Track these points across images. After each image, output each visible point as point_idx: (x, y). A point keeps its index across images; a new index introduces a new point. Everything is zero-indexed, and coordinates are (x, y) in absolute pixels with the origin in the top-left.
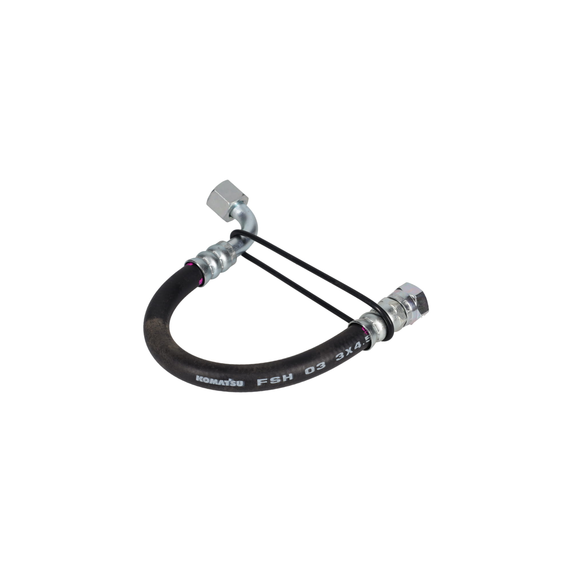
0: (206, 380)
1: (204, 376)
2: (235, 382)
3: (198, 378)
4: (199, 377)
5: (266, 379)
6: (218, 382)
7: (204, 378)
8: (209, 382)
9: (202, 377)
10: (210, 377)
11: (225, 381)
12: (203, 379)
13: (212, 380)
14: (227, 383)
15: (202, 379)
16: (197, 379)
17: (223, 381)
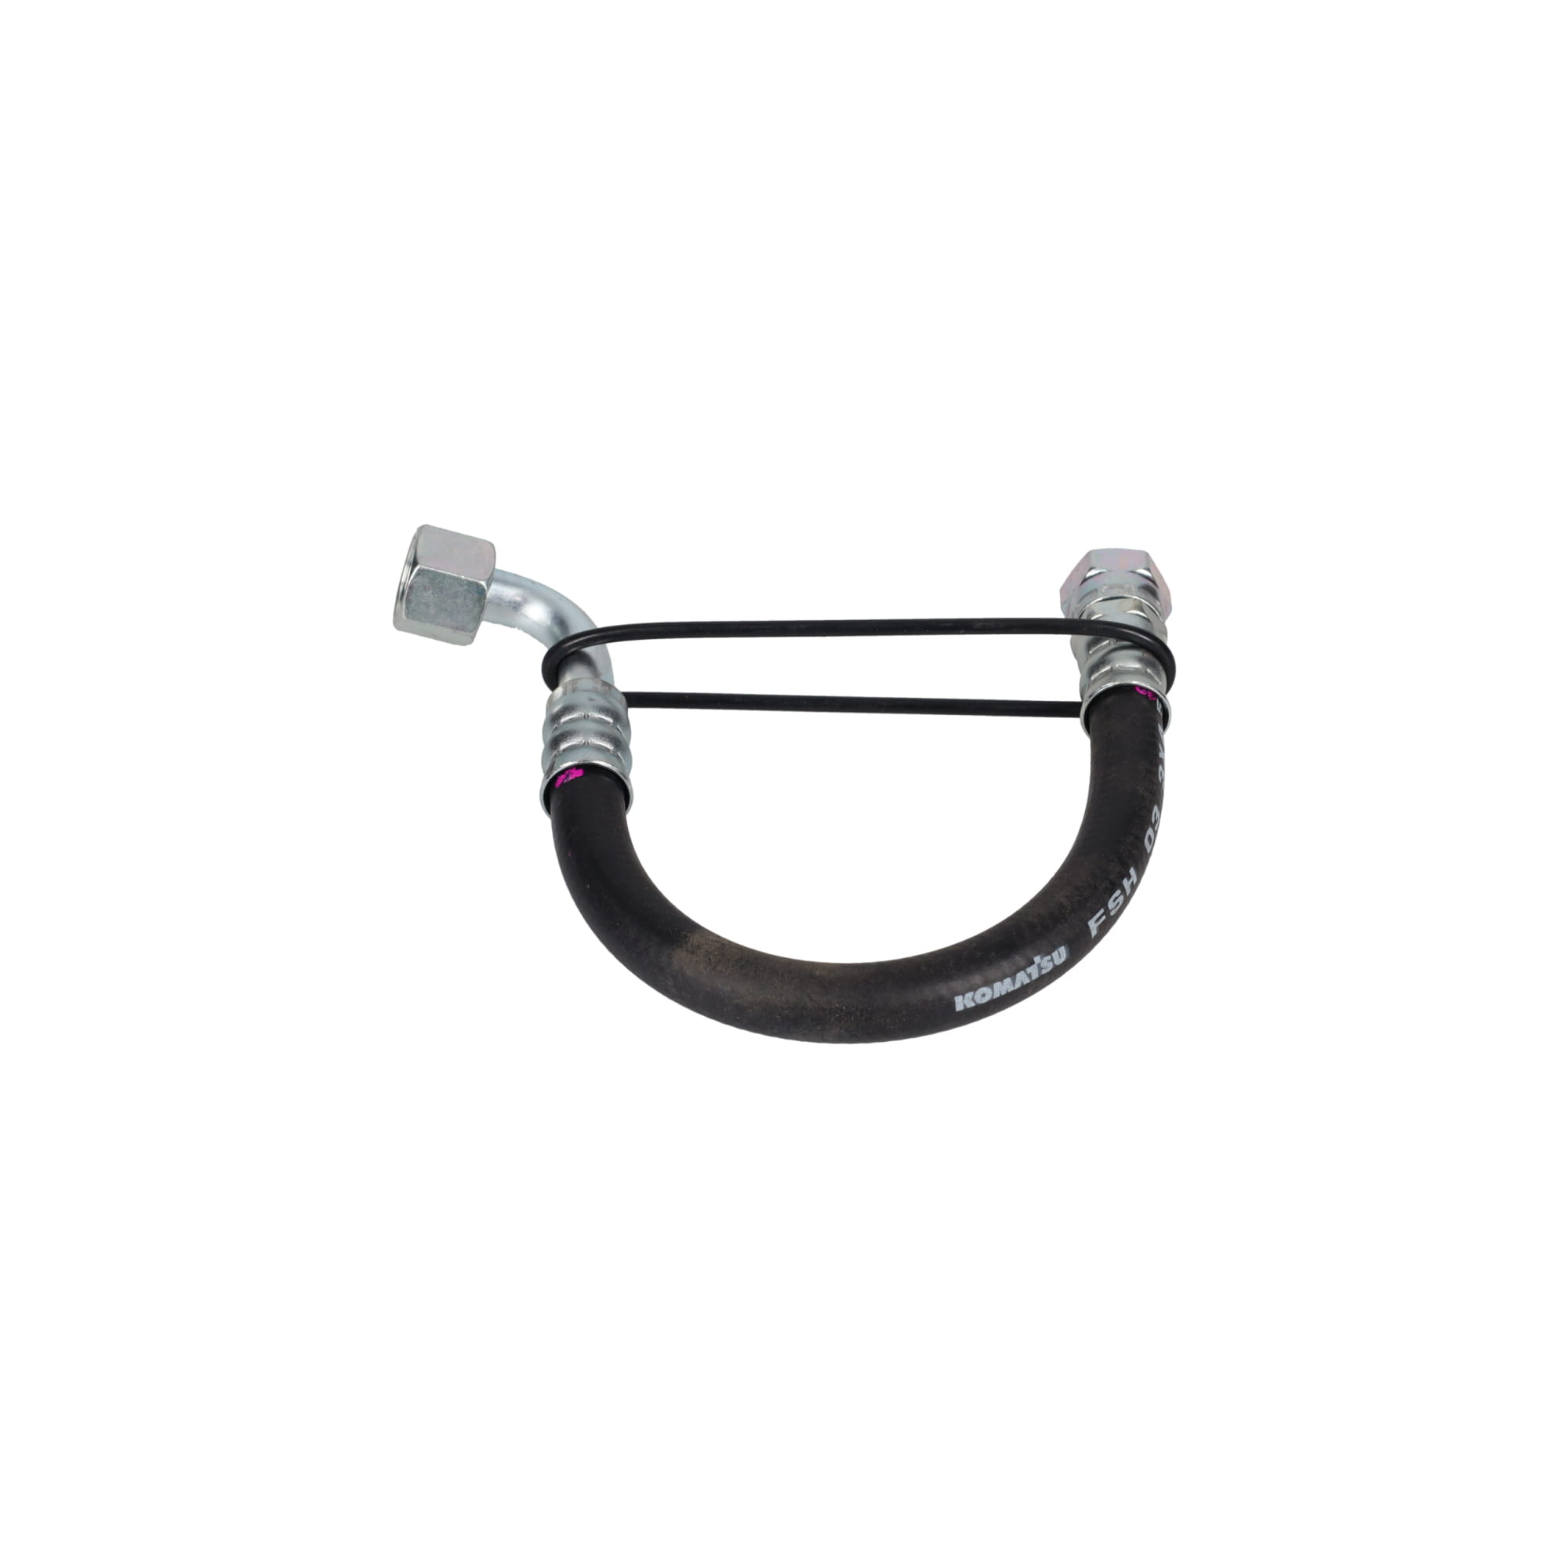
0: (984, 995)
1: (974, 989)
2: (1049, 957)
3: (961, 1003)
4: (964, 998)
5: (1102, 911)
6: (1014, 982)
7: (977, 992)
8: (993, 995)
9: (969, 995)
10: (988, 983)
11: (1029, 970)
12: (975, 997)
13: (997, 985)
14: (1033, 971)
15: (973, 1000)
16: (959, 1007)
17: (1022, 972)
